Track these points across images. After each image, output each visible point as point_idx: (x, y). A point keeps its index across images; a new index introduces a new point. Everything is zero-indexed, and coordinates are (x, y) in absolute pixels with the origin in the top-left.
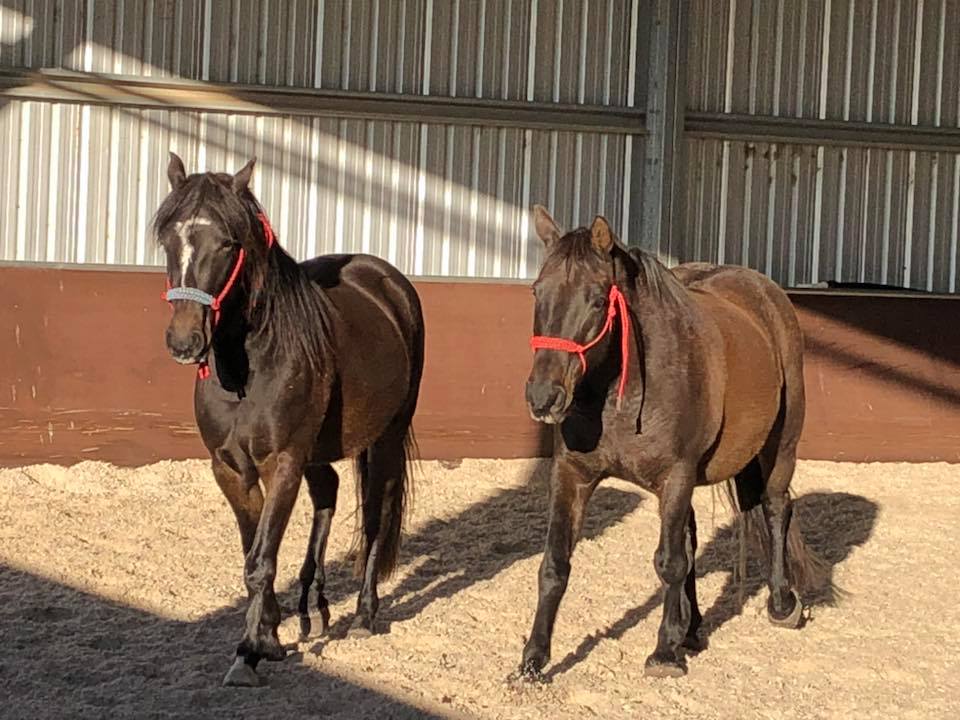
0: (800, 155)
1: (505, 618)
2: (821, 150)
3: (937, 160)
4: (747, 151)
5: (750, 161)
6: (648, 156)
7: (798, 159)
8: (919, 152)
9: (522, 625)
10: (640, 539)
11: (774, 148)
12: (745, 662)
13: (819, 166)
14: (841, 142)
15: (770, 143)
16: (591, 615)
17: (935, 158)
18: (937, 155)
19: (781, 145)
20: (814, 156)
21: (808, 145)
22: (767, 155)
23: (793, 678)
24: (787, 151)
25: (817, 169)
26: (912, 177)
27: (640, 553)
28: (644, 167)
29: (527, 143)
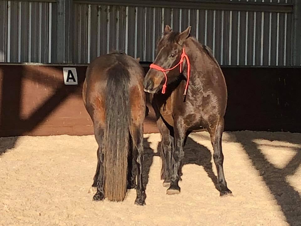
0: (119, 11)
1: (17, 202)
2: (127, 8)
3: (173, 12)
4: (98, 9)
5: (99, 13)
6: (58, 12)
7: (118, 12)
8: (165, 8)
9: (24, 205)
10: (65, 168)
11: (109, 8)
12: (118, 216)
13: (126, 15)
14: (136, 5)
15: (107, 5)
16: (51, 200)
17: (172, 11)
18: (172, 9)
19: (111, 6)
20: (125, 11)
21: (122, 6)
22: (106, 10)
23: (138, 221)
24: (114, 9)
25: (126, 16)
26: (163, 19)
27: (66, 173)
28: (57, 16)
29: (9, 6)
